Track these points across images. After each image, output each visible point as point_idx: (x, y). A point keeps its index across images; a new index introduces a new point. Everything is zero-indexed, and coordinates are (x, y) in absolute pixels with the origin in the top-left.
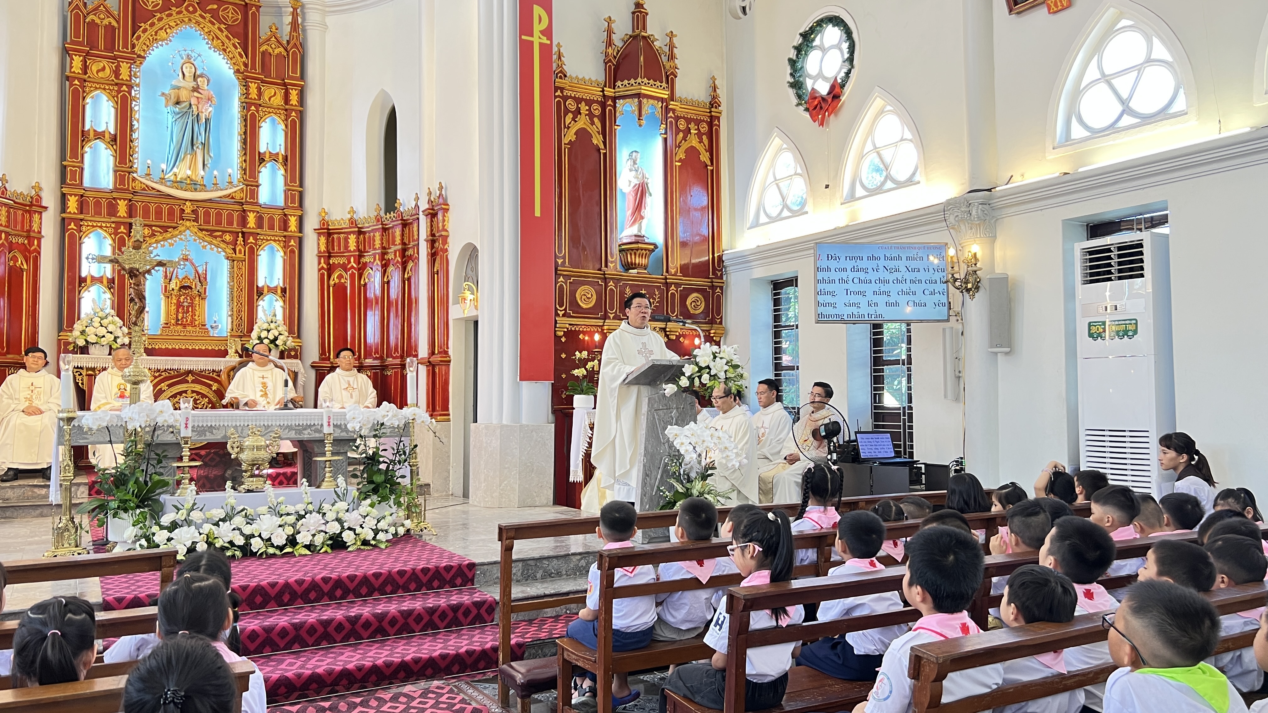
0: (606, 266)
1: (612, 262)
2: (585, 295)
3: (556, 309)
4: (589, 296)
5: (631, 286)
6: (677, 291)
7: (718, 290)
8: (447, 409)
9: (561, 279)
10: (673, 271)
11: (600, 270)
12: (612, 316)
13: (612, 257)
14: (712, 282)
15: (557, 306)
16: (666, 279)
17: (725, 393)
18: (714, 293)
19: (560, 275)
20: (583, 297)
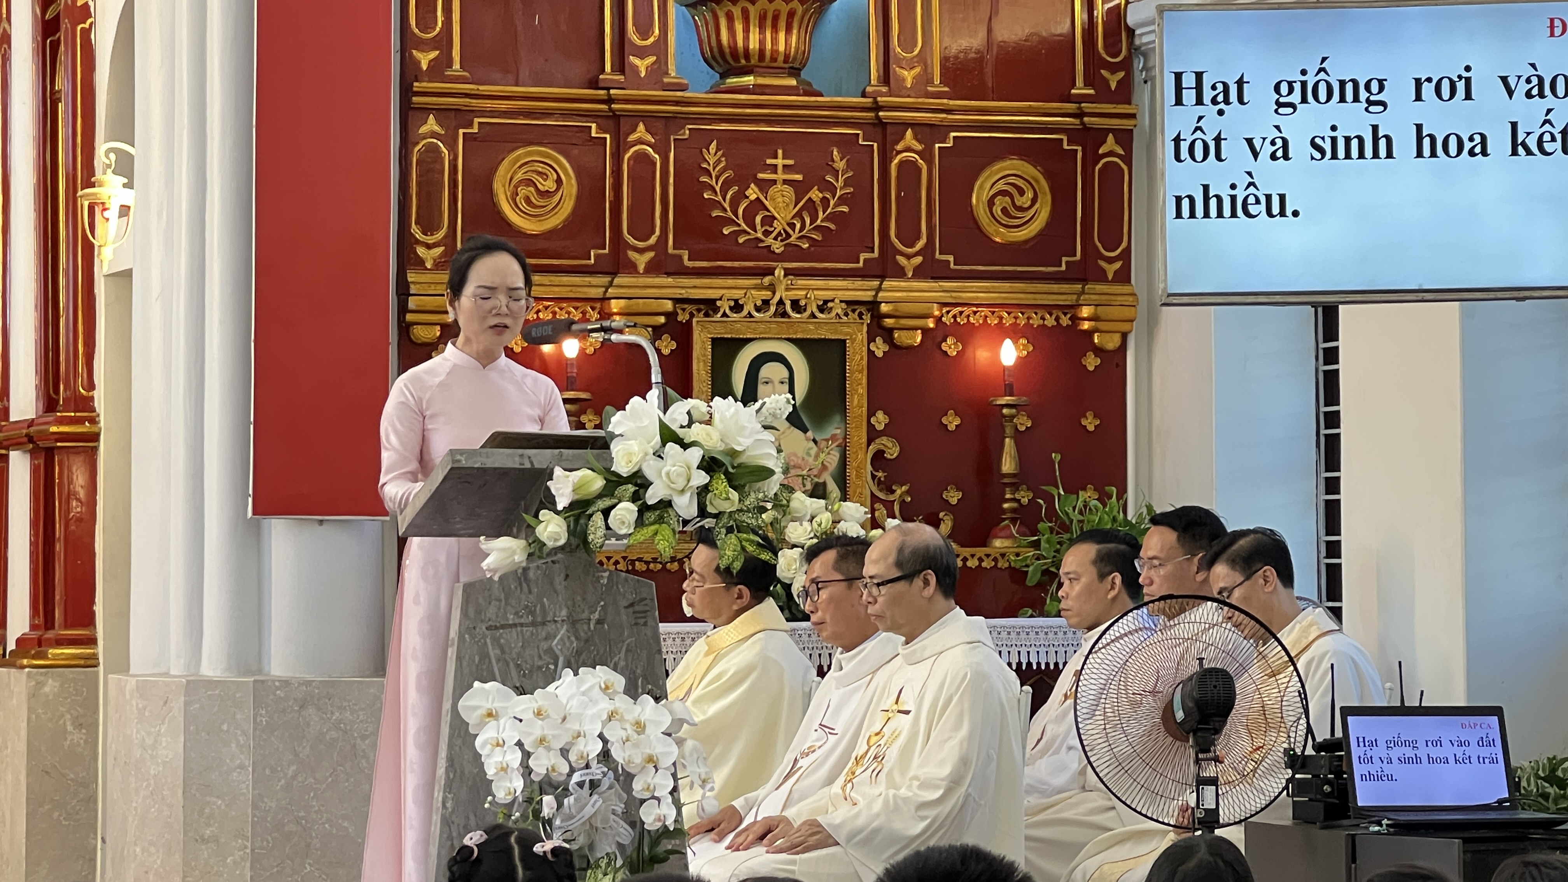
0: (621, 66)
1: (642, 53)
2: (530, 182)
3: (405, 242)
4: (549, 185)
5: (727, 141)
6: (928, 155)
7: (1110, 144)
8: (89, 620)
9: (431, 124)
10: (908, 76)
11: (594, 84)
12: (642, 261)
13: (644, 31)
14: (1080, 115)
15: (416, 231)
16: (877, 107)
17: (899, 564)
18: (1091, 158)
19: (426, 110)
20: (523, 191)
